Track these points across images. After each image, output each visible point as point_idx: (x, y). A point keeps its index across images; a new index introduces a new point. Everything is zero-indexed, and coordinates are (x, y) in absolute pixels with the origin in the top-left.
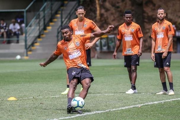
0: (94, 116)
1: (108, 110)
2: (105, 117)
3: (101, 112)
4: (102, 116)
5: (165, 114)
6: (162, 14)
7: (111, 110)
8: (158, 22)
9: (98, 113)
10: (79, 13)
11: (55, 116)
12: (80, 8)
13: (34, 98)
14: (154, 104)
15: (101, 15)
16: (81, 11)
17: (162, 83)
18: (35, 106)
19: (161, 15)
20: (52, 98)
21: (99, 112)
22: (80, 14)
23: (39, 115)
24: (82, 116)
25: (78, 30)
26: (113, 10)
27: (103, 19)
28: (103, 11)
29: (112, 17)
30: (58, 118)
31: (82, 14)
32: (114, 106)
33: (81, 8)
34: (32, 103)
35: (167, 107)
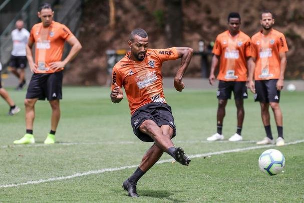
0: (103, 176)
1: (125, 168)
2: (119, 178)
3: (113, 169)
4: (114, 176)
5: (212, 174)
6: (269, 20)
7: (129, 167)
8: (262, 32)
9: (109, 172)
10: (43, 15)
11: (42, 176)
12: (46, 8)
13: (9, 146)
14: (196, 158)
15: (117, 19)
16: (47, 11)
17: (265, 127)
18: (10, 159)
19: (267, 21)
20: (38, 147)
21: (110, 170)
22: (45, 16)
23: (16, 174)
24: (84, 176)
25: (40, 40)
26: (135, 11)
27: (119, 25)
28: (120, 13)
29: (134, 23)
30: (46, 179)
31: (50, 16)
32: (134, 161)
33: (48, 8)
34: (5, 156)
35: (215, 163)
